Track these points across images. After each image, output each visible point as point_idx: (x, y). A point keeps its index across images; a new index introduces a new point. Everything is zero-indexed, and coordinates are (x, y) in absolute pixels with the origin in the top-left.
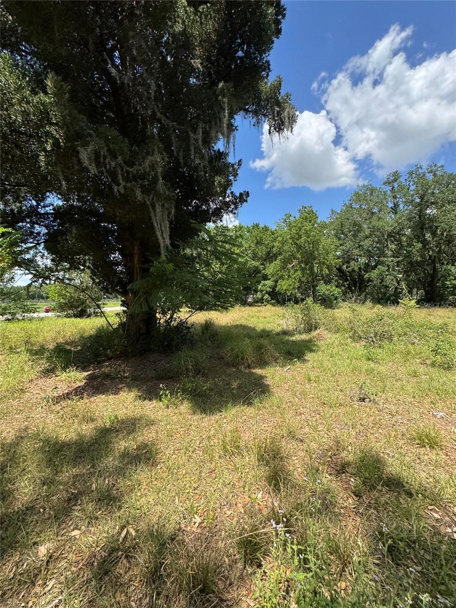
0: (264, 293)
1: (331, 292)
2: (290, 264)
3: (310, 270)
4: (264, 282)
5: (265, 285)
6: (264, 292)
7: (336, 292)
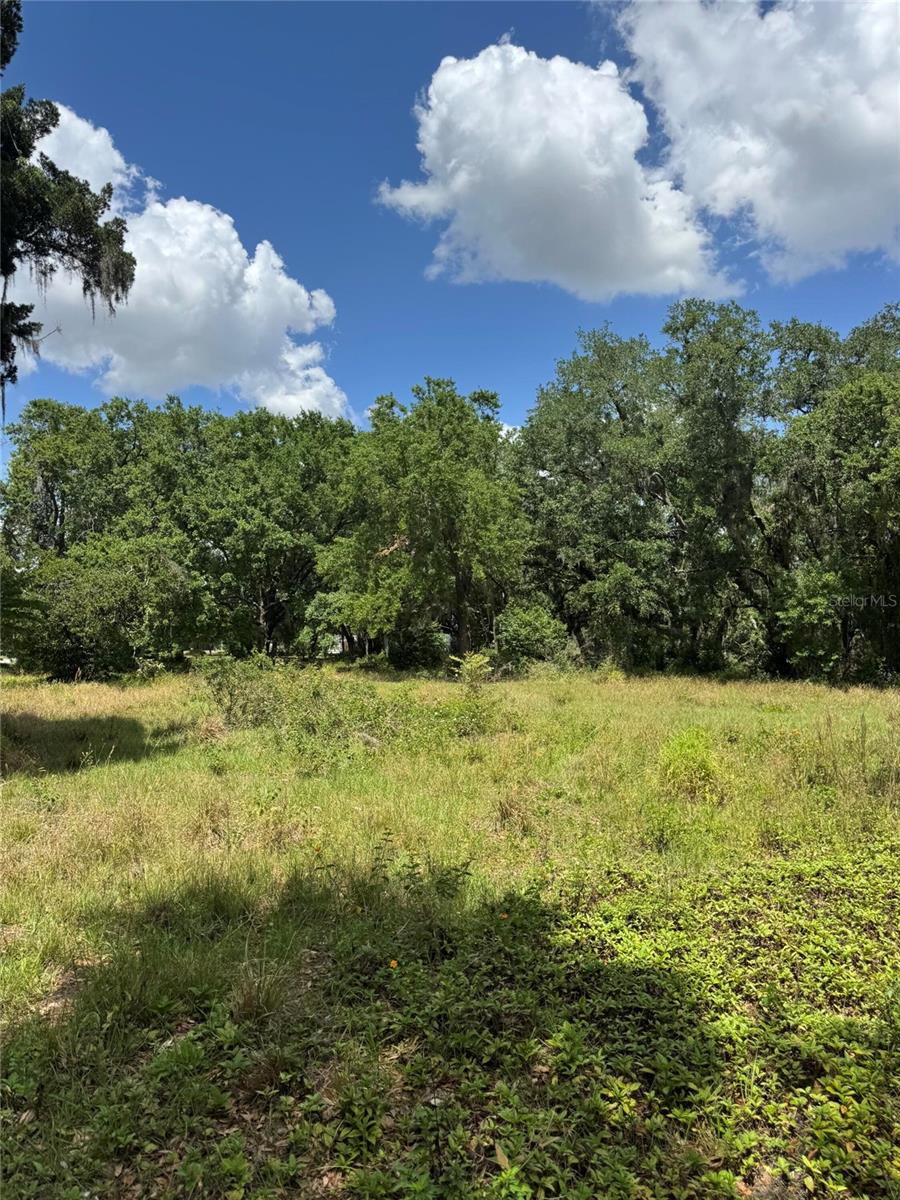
0: (318, 629)
1: (536, 630)
2: (385, 544)
3: (436, 565)
4: (323, 595)
5: (325, 605)
6: (323, 626)
7: (548, 632)
